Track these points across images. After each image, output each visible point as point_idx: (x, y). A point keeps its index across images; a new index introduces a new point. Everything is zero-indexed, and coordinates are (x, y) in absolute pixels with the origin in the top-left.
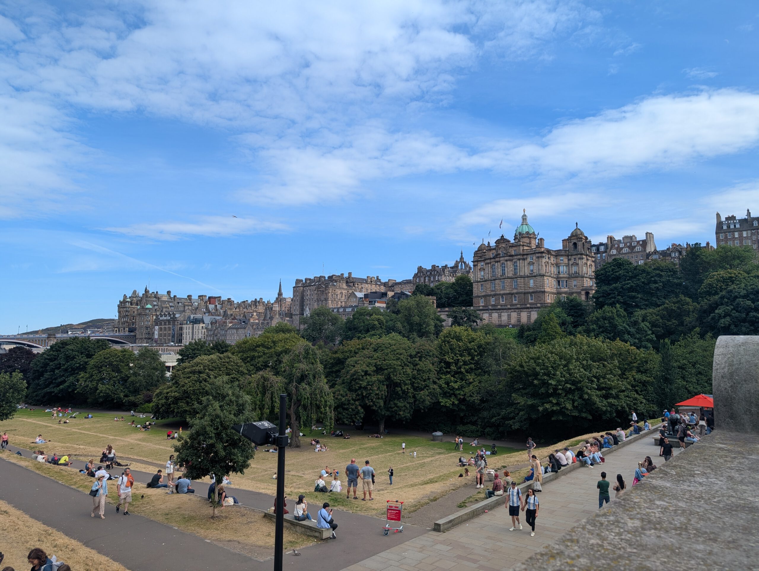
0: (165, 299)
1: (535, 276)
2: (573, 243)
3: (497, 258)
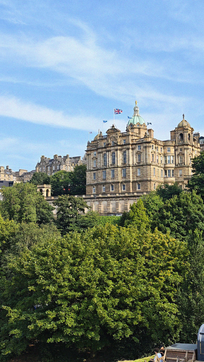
1: (142, 166)
2: (179, 134)
3: (108, 147)
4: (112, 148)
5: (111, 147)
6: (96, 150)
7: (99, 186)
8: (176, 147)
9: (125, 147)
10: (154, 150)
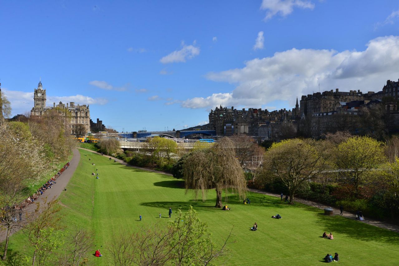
0: (230, 111)
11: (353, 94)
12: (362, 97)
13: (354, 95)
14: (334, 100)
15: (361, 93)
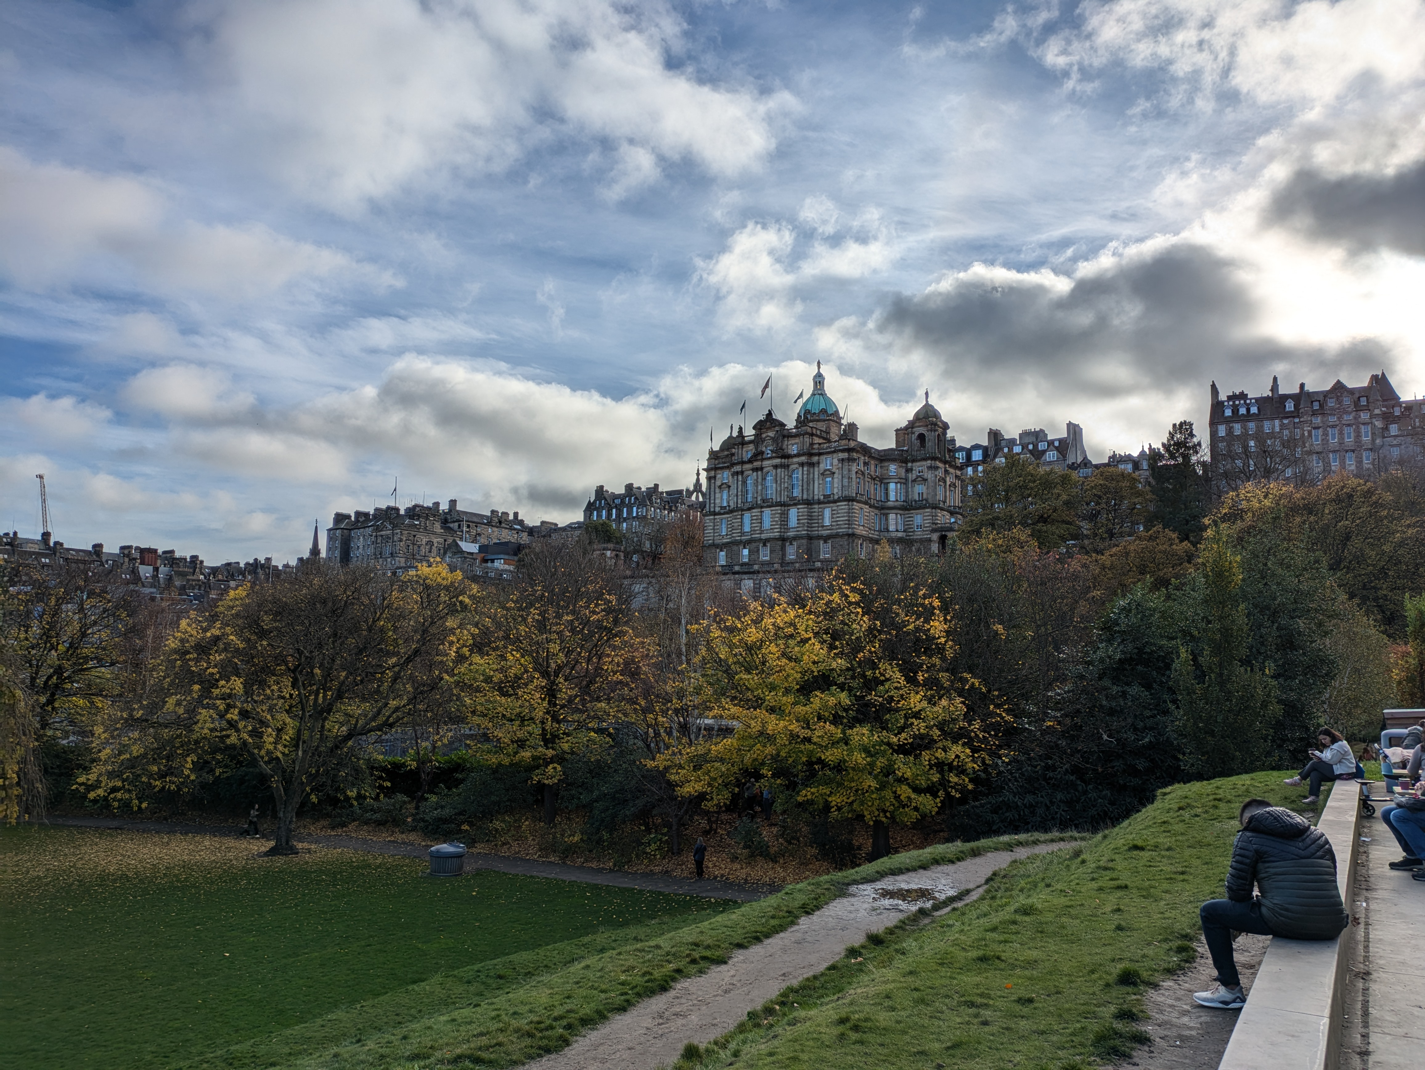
0: (33, 548)
1: (835, 502)
2: (917, 434)
3: (756, 460)
4: (766, 463)
5: (763, 460)
6: (728, 467)
7: (735, 548)
8: (910, 465)
9: (795, 460)
10: (861, 467)
11: (500, 522)
12: (525, 535)
13: (503, 525)
14: (440, 535)
15: (521, 523)
